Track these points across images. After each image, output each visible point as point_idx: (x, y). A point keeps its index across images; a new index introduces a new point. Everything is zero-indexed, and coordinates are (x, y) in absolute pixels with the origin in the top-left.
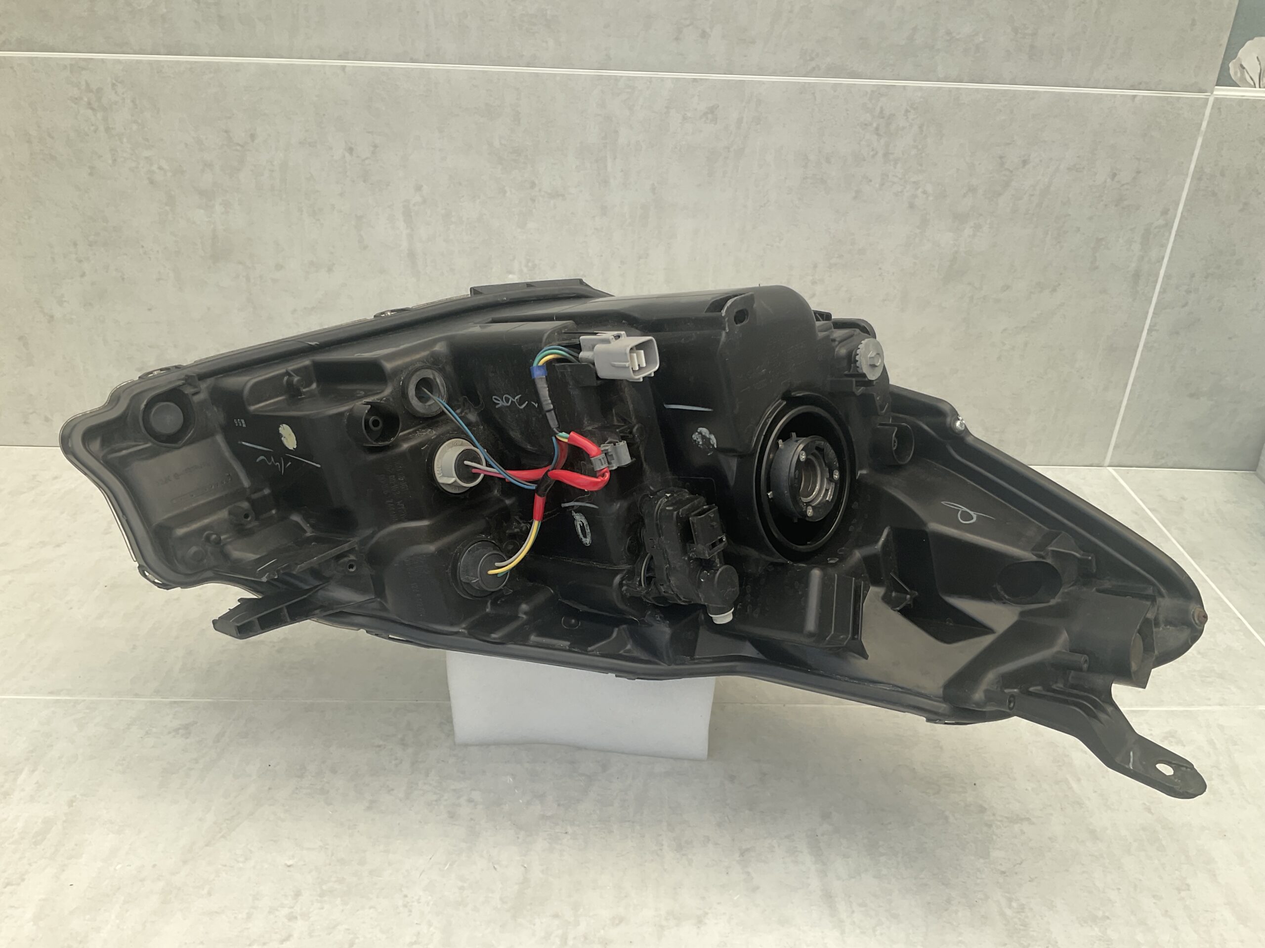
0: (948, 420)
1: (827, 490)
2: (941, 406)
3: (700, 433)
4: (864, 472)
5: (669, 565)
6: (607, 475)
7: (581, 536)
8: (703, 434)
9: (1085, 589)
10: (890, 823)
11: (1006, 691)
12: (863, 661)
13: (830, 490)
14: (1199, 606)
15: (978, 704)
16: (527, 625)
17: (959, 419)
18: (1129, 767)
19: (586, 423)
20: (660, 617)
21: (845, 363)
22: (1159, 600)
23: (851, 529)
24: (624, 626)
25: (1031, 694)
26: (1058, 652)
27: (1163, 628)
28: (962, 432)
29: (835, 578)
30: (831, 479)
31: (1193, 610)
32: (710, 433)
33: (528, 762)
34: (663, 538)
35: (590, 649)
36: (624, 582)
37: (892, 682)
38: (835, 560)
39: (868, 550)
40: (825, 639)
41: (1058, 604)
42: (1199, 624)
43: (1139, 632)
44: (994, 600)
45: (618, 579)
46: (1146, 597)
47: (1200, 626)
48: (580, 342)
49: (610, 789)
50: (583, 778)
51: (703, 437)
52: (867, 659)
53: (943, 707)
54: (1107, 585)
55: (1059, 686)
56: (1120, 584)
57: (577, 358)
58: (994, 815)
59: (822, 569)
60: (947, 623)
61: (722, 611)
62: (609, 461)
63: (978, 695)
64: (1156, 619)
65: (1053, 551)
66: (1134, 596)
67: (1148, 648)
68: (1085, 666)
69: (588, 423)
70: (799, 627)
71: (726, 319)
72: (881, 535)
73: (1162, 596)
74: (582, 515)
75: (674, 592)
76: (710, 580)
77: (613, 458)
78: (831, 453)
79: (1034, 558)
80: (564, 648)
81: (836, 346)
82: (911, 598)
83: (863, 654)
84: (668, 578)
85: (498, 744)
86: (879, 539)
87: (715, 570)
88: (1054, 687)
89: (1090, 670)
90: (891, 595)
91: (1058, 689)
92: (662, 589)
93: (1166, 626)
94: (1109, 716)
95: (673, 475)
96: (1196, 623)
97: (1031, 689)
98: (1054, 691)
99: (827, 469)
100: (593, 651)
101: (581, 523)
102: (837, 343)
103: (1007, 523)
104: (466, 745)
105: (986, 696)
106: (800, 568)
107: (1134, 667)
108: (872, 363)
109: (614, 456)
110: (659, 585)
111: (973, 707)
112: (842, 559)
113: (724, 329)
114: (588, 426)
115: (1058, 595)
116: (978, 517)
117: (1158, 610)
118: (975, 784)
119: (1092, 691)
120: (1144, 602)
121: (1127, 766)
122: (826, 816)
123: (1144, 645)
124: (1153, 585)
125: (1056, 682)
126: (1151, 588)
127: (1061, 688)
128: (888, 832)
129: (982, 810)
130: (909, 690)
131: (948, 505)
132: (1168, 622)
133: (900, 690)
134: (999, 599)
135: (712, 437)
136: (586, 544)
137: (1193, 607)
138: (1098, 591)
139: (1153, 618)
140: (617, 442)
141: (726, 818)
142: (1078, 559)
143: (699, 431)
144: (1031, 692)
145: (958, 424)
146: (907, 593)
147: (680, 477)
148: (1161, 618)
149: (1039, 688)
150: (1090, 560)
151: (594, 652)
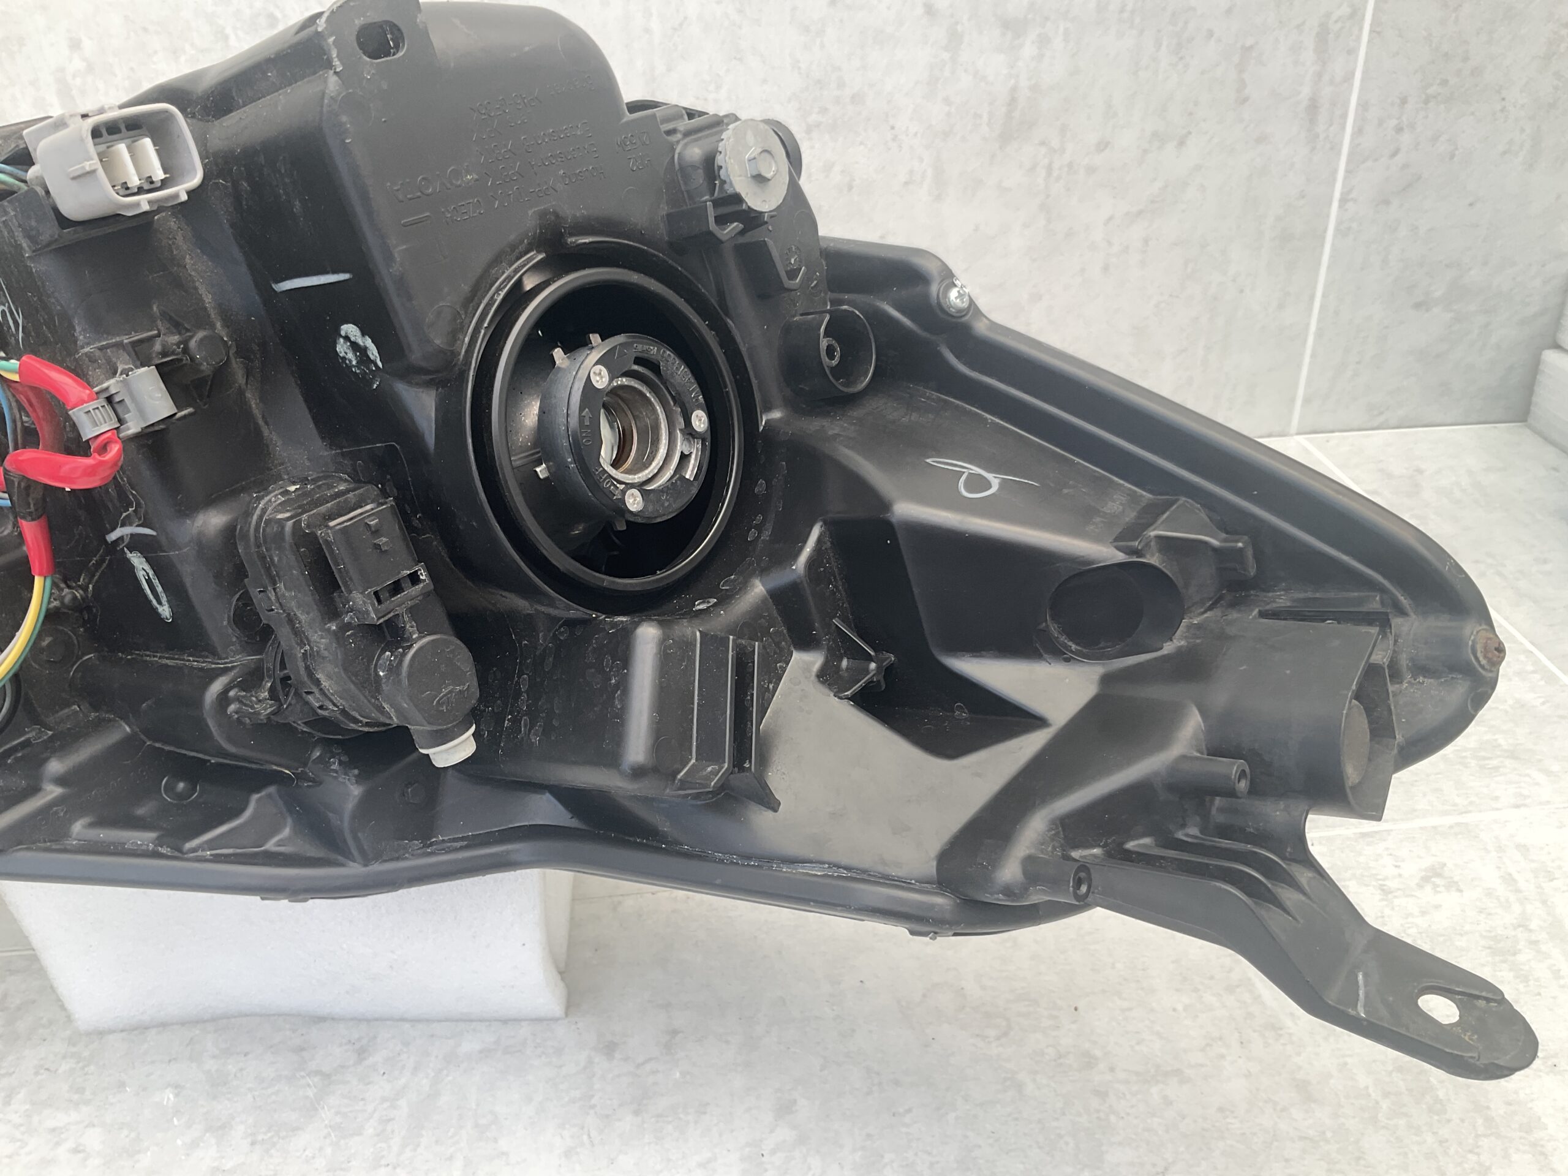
0: (934, 289)
1: (684, 458)
2: (918, 261)
3: (347, 338)
4: (776, 415)
5: (309, 645)
6: (115, 449)
7: (154, 602)
8: (353, 339)
9: (1234, 615)
10: (909, 1111)
11: (1076, 854)
12: (770, 814)
13: (693, 456)
14: (1484, 627)
15: (1008, 891)
16: (57, 806)
17: (955, 286)
18: (1359, 1014)
19: (81, 337)
20: (341, 763)
21: (699, 178)
22: (1396, 621)
23: (752, 535)
24: (272, 789)
25: (1130, 857)
26: (1184, 757)
27: (1409, 682)
28: (963, 312)
29: (695, 640)
30: (690, 433)
31: (1472, 638)
32: (363, 334)
33: (214, 1057)
34: (280, 585)
35: (188, 845)
36: (232, 693)
37: (826, 858)
38: (709, 602)
39: (781, 578)
40: (675, 777)
41: (1179, 652)
42: (1487, 667)
43: (1357, 696)
44: (1045, 656)
45: (217, 687)
46: (1369, 619)
47: (1491, 671)
48: (25, 143)
49: (363, 1099)
50: (316, 1079)
51: (355, 346)
52: (775, 811)
53: (941, 901)
54: (1282, 600)
55: (1190, 832)
56: (1310, 595)
57: (25, 181)
58: (1112, 1070)
59: (662, 624)
60: (957, 713)
61: (442, 737)
62: (121, 416)
63: (1010, 871)
64: (1393, 664)
65: (1158, 537)
66: (1341, 617)
67: (1381, 729)
68: (1243, 785)
69: (85, 337)
70: (611, 758)
71: (331, 40)
72: (805, 542)
73: (1402, 612)
74: (139, 554)
75: (338, 707)
76: (394, 670)
77: (126, 407)
78: (679, 372)
79: (1120, 557)
80: (144, 847)
81: (678, 142)
82: (878, 668)
83: (770, 802)
84: (310, 674)
85: (163, 1026)
86: (801, 549)
87: (404, 649)
88: (1180, 835)
89: (1254, 791)
90: (838, 667)
91: (1189, 840)
92: (314, 701)
93: (1414, 677)
94: (1304, 893)
95: (331, 449)
96: (1483, 667)
97: (1130, 845)
98: (1180, 845)
99: (679, 410)
100: (194, 850)
101: (145, 573)
102: (679, 136)
103: (1065, 491)
104: (101, 1033)
105: (1025, 872)
106: (614, 625)
107: (1352, 773)
108: (755, 173)
109: (128, 401)
110: (304, 694)
111: (1001, 899)
112: (724, 599)
113: (329, 65)
114: (88, 344)
115: (1179, 632)
116: (1004, 484)
117: (1396, 641)
118: (1076, 1009)
119: (1262, 838)
120: (1364, 629)
121: (1352, 1012)
122: (785, 1109)
123: (1370, 723)
124: (1383, 590)
125: (1183, 826)
126: (1378, 598)
127: (1196, 837)
128: (904, 1130)
129: (1089, 1061)
130: (864, 871)
131: (943, 466)
132: (1421, 669)
133: (844, 873)
134: (1058, 653)
135: (368, 342)
136: (167, 619)
137: (1471, 630)
138: (1263, 615)
139: (1386, 661)
140: (132, 370)
141: (585, 1137)
142: (1215, 550)
143: (343, 333)
144: (1128, 851)
145: (953, 294)
146: (870, 659)
147: (344, 450)
148: (1404, 661)
149: (1147, 841)
150: (1241, 549)
151: (200, 853)
